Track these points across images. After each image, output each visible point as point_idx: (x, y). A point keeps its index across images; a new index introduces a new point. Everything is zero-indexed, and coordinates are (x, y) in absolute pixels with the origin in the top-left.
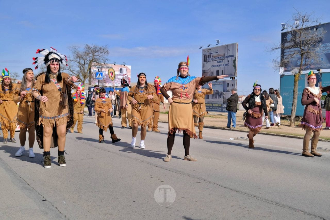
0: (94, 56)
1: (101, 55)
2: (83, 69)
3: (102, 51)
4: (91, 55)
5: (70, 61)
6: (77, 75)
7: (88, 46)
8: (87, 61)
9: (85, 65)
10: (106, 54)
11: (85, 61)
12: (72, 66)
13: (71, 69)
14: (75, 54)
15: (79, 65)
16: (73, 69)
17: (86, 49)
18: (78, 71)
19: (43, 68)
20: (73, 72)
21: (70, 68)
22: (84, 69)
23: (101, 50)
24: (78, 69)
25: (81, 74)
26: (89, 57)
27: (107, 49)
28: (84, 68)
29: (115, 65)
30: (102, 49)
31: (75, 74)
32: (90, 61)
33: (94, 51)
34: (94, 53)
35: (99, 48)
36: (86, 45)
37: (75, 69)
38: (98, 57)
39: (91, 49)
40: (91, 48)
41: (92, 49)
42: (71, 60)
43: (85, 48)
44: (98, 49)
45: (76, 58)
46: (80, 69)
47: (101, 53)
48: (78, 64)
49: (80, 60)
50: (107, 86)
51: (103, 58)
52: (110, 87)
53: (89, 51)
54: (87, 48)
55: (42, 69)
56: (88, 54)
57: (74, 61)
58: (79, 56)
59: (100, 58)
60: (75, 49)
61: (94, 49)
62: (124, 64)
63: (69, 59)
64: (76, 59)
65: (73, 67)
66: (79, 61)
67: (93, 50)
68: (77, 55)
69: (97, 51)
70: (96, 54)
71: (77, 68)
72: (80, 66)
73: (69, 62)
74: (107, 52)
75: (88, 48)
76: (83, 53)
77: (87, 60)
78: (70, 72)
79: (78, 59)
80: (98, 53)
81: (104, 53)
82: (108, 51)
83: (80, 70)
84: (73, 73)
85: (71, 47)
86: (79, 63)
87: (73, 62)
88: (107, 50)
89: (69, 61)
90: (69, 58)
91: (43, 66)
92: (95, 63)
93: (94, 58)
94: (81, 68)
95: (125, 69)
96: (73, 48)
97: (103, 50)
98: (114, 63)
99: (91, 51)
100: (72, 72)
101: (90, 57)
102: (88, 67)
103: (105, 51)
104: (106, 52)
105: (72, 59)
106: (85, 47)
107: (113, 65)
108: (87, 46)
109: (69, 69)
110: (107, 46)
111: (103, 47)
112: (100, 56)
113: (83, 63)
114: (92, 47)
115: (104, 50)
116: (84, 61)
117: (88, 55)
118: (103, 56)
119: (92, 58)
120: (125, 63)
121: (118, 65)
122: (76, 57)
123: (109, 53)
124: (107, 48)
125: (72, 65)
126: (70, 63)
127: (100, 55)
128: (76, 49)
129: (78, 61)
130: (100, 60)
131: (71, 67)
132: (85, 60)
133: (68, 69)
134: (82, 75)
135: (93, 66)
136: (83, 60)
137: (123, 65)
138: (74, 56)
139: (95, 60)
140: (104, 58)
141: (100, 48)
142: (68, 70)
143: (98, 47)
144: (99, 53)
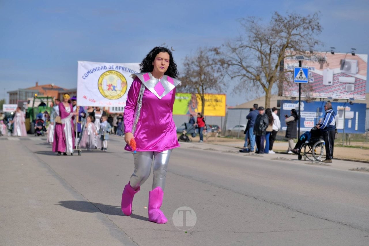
0: (290, 35)
1: (306, 32)
2: (267, 62)
3: (306, 25)
4: (284, 34)
5: (242, 47)
6: (255, 76)
7: (278, 16)
8: (277, 48)
9: (271, 56)
10: (315, 30)
11: (272, 47)
12: (246, 58)
13: (244, 64)
14: (253, 32)
15: (260, 55)
16: (247, 64)
17: (274, 23)
18: (257, 68)
19: (188, 64)
20: (248, 69)
21: (241, 62)
22: (269, 64)
23: (304, 24)
24: (257, 64)
25: (263, 73)
26: (281, 37)
27: (318, 21)
28: (269, 60)
29: (333, 53)
30: (307, 21)
31: (250, 73)
32: (281, 47)
33: (289, 27)
34: (290, 31)
35: (301, 20)
36: (274, 13)
37: (251, 64)
38: (298, 37)
39: (283, 22)
40: (284, 19)
41: (286, 21)
42: (244, 46)
43: (273, 20)
44: (299, 20)
45: (255, 41)
46: (260, 64)
47: (305, 29)
48: (258, 54)
49: (262, 44)
50: (316, 98)
51: (309, 41)
52: (322, 100)
53: (279, 27)
54: (276, 20)
55: (187, 66)
56: (278, 32)
57: (250, 47)
58: (260, 38)
59: (302, 39)
60: (253, 22)
61: (291, 21)
62: (353, 51)
63: (240, 43)
64: (254, 43)
65: (248, 60)
66: (259, 46)
67: (289, 24)
68: (256, 34)
69: (298, 26)
70: (294, 32)
71: (255, 61)
72: (262, 58)
73: (240, 49)
74: (318, 27)
75: (279, 20)
76: (269, 30)
77: (277, 44)
78: (241, 70)
79: (259, 44)
80: (300, 30)
81: (310, 29)
82: (319, 25)
83: (262, 65)
84: (248, 72)
85: (244, 19)
86: (261, 52)
87: (248, 48)
88: (318, 23)
89: (240, 47)
90: (241, 41)
91: (189, 60)
92: (292, 49)
93: (290, 41)
94: (264, 60)
95: (356, 61)
96: (248, 21)
97: (310, 22)
98: (331, 49)
99: (285, 26)
100: (246, 70)
101: (283, 37)
102: (277, 58)
103: (313, 24)
104: (316, 27)
105: (245, 43)
106: (273, 18)
107: (330, 53)
108: (276, 17)
109: (240, 64)
110: (317, 14)
111: (309, 16)
112: (302, 36)
113: (268, 52)
114: (286, 18)
115: (311, 24)
116: (269, 47)
117: (279, 34)
118: (309, 36)
119: (286, 40)
120: (355, 49)
121: (339, 53)
122: (255, 39)
123: (322, 30)
124: (317, 19)
125: (245, 55)
126: (241, 52)
127: (302, 34)
128: (255, 22)
129: (258, 48)
130: (303, 44)
131: (243, 60)
132: (271, 45)
133: (238, 64)
134: (266, 76)
135: (287, 56)
136: (267, 45)
137: (351, 54)
138: (250, 37)
139: (292, 45)
140: (310, 39)
141: (304, 20)
142: (237, 66)
143: (299, 18)
144: (302, 29)
